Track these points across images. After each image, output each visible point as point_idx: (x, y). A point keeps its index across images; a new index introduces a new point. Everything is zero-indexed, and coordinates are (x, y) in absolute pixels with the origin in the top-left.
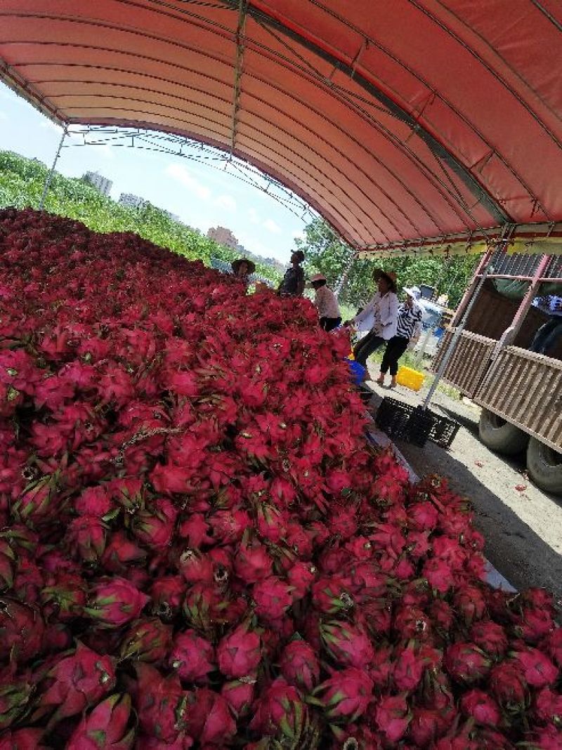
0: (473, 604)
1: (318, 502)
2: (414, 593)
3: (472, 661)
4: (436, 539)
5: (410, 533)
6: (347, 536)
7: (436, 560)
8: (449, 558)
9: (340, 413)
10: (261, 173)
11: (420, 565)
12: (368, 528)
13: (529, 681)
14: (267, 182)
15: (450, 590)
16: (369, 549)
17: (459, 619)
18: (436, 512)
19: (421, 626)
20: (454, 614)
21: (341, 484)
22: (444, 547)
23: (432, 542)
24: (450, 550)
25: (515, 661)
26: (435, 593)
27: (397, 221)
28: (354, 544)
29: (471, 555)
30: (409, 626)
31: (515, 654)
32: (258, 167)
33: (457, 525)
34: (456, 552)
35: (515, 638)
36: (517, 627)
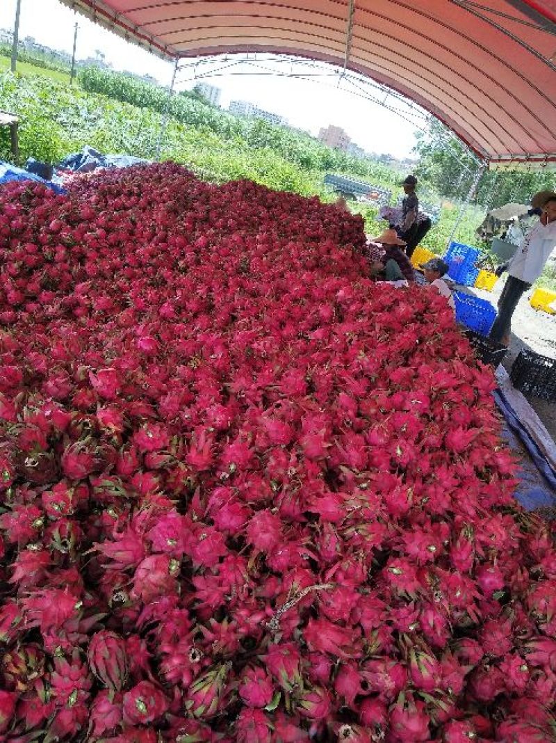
6: (501, 654)
10: (378, 85)
14: (385, 94)
16: (525, 671)
21: (493, 586)
27: (535, 132)
28: (509, 664)
32: (374, 79)
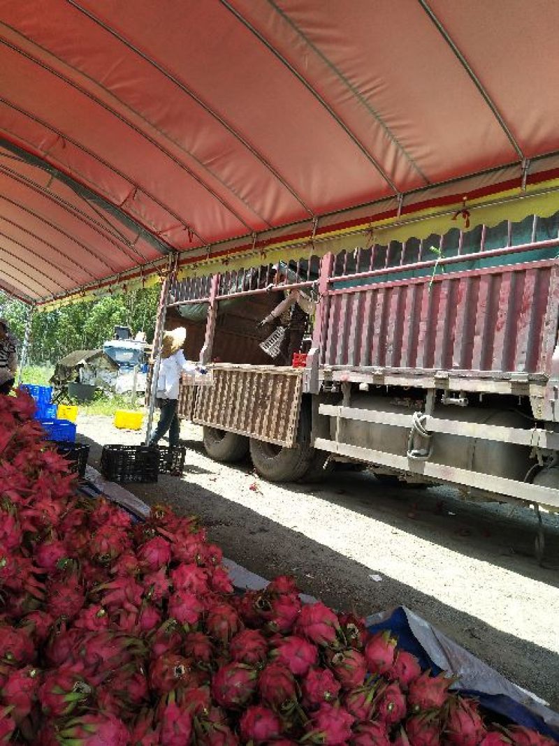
0: (225, 621)
1: (31, 589)
2: (164, 639)
3: (238, 681)
4: (174, 572)
5: (145, 577)
6: (75, 612)
7: (178, 593)
8: (191, 586)
9: (37, 478)
11: (164, 607)
12: (98, 593)
13: (295, 672)
15: (200, 618)
16: (104, 615)
17: (216, 643)
18: (167, 543)
19: (179, 671)
20: (211, 640)
21: (54, 558)
22: (183, 575)
23: (171, 577)
24: (191, 576)
25: (277, 659)
26: (186, 627)
28: (85, 618)
29: (212, 572)
30: (167, 678)
31: (275, 652)
33: (191, 548)
34: (197, 575)
35: (272, 634)
36: (271, 623)
